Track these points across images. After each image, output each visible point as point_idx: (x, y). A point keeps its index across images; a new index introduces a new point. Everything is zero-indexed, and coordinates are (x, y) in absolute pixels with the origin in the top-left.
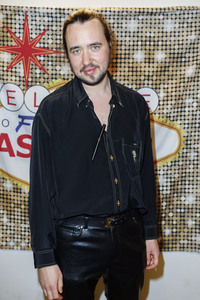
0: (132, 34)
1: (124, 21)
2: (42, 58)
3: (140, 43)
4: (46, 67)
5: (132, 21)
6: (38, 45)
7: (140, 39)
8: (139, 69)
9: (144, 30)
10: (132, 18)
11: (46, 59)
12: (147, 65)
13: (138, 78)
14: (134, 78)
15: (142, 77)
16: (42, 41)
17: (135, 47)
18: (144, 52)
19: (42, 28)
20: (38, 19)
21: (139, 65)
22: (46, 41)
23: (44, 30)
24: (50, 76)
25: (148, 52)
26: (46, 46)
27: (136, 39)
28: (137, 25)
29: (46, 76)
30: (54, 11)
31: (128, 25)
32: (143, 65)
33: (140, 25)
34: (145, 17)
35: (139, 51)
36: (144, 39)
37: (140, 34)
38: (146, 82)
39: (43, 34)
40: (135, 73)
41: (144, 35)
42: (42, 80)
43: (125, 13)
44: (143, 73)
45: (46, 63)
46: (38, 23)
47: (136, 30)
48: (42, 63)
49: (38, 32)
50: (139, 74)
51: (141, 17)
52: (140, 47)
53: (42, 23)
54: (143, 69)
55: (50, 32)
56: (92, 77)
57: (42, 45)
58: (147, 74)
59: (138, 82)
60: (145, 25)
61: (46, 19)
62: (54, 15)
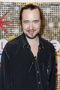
0: (48, 15)
1: (44, 8)
2: (5, 26)
3: (51, 19)
4: (7, 30)
5: (48, 8)
6: (3, 20)
7: (51, 17)
8: (51, 31)
9: (53, 13)
10: (48, 7)
11: (7, 26)
12: (55, 29)
13: (51, 35)
14: (49, 35)
15: (53, 35)
16: (5, 18)
17: (49, 21)
18: (53, 23)
19: (5, 12)
20: (3, 7)
21: (51, 29)
22: (7, 18)
23: (6, 13)
24: (9, 35)
25: (55, 23)
26: (7, 20)
27: (49, 17)
28: (50, 11)
29: (7, 34)
30: (11, 4)
31: (46, 11)
32: (53, 29)
33: (52, 11)
34: (54, 7)
35: (51, 23)
36: (53, 17)
37: (51, 15)
38: (54, 37)
39: (6, 15)
40: (49, 33)
41: (53, 15)
42: (5, 36)
43: (44, 5)
44: (53, 33)
45: (7, 28)
46: (3, 9)
47: (50, 13)
48: (5, 28)
49: (3, 14)
50: (51, 33)
51: (52, 7)
52: (51, 21)
53: (5, 9)
54: (53, 31)
55: (9, 14)
56: (32, 35)
57: (5, 20)
58: (55, 33)
59: (51, 37)
60: (54, 10)
61: (7, 7)
62: (11, 6)
